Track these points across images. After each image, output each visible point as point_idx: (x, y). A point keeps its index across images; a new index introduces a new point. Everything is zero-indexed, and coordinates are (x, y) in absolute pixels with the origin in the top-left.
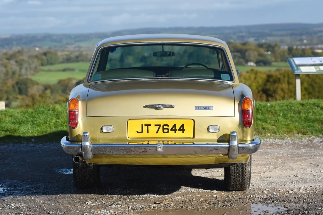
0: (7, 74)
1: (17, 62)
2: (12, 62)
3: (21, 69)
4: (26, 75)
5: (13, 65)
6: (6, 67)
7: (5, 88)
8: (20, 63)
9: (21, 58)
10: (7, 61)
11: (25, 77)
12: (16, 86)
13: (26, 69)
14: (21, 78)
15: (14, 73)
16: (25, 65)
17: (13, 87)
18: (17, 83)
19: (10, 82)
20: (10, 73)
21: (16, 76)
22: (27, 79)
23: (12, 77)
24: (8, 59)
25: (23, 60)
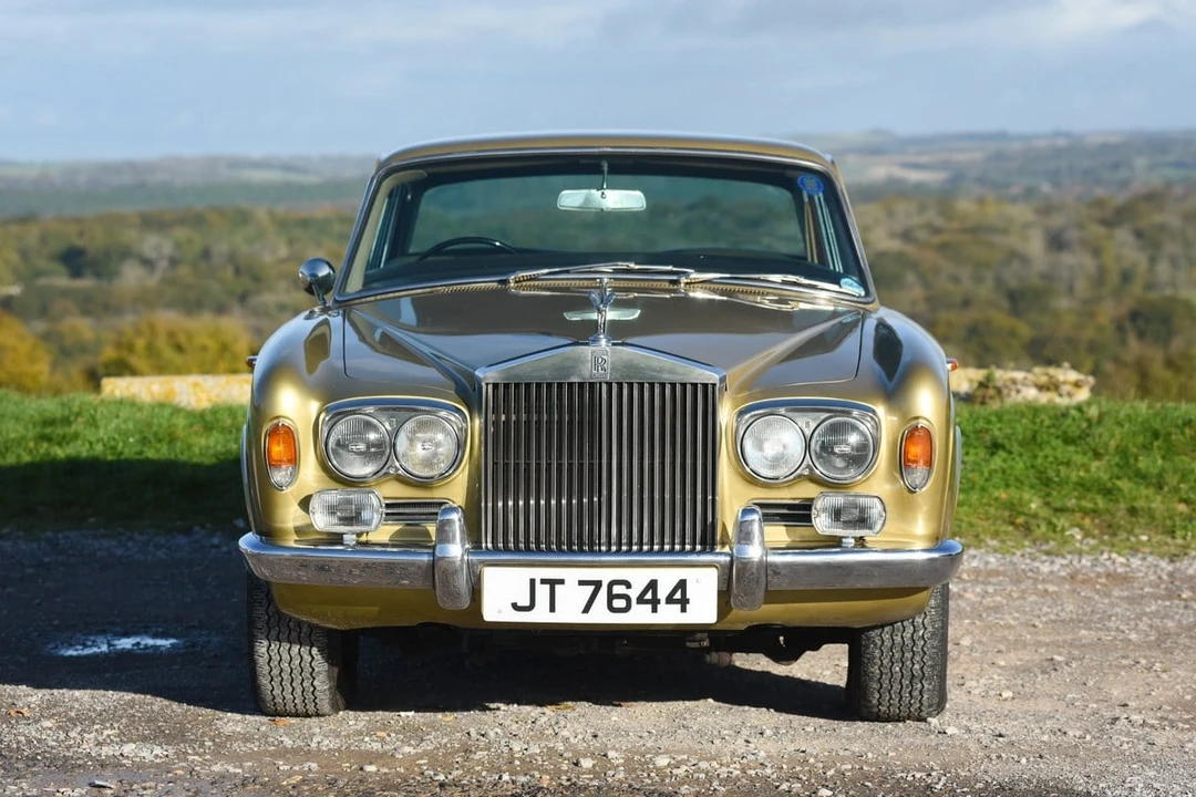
0: (1099, 279)
1: (1139, 234)
2: (1123, 235)
3: (1153, 260)
4: (1174, 284)
5: (1124, 247)
6: (1096, 252)
7: (1088, 334)
8: (1149, 240)
9: (1158, 218)
10: (1101, 231)
11: (1168, 292)
12: (1128, 325)
13: (1174, 262)
14: (1153, 295)
15: (1126, 277)
16: (1171, 248)
17: (1120, 329)
18: (1134, 316)
19: (1108, 311)
20: (1113, 278)
21: (1136, 289)
22: (1173, 300)
23: (1117, 294)
24: (1106, 223)
25: (1162, 228)
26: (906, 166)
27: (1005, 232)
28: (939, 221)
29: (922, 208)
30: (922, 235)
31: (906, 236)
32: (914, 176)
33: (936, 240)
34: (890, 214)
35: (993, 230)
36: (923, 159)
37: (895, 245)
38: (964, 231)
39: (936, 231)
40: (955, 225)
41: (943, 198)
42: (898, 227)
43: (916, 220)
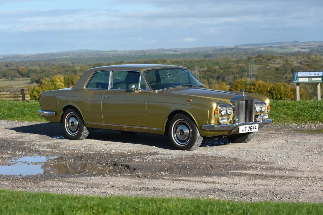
26: (301, 48)
27: (321, 62)
28: (307, 60)
29: (304, 57)
30: (304, 63)
31: (300, 63)
32: (303, 50)
33: (307, 63)
34: (297, 58)
35: (318, 61)
36: (305, 47)
37: (298, 65)
38: (312, 62)
39: (307, 62)
40: (311, 60)
41: (308, 55)
42: (299, 61)
43: (303, 60)
